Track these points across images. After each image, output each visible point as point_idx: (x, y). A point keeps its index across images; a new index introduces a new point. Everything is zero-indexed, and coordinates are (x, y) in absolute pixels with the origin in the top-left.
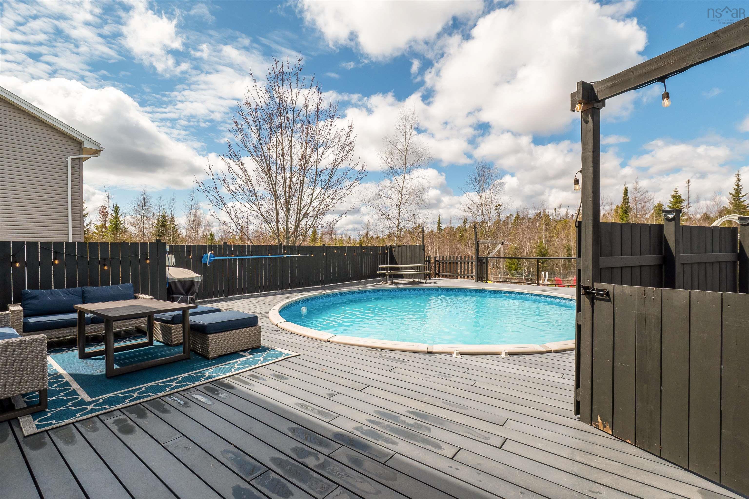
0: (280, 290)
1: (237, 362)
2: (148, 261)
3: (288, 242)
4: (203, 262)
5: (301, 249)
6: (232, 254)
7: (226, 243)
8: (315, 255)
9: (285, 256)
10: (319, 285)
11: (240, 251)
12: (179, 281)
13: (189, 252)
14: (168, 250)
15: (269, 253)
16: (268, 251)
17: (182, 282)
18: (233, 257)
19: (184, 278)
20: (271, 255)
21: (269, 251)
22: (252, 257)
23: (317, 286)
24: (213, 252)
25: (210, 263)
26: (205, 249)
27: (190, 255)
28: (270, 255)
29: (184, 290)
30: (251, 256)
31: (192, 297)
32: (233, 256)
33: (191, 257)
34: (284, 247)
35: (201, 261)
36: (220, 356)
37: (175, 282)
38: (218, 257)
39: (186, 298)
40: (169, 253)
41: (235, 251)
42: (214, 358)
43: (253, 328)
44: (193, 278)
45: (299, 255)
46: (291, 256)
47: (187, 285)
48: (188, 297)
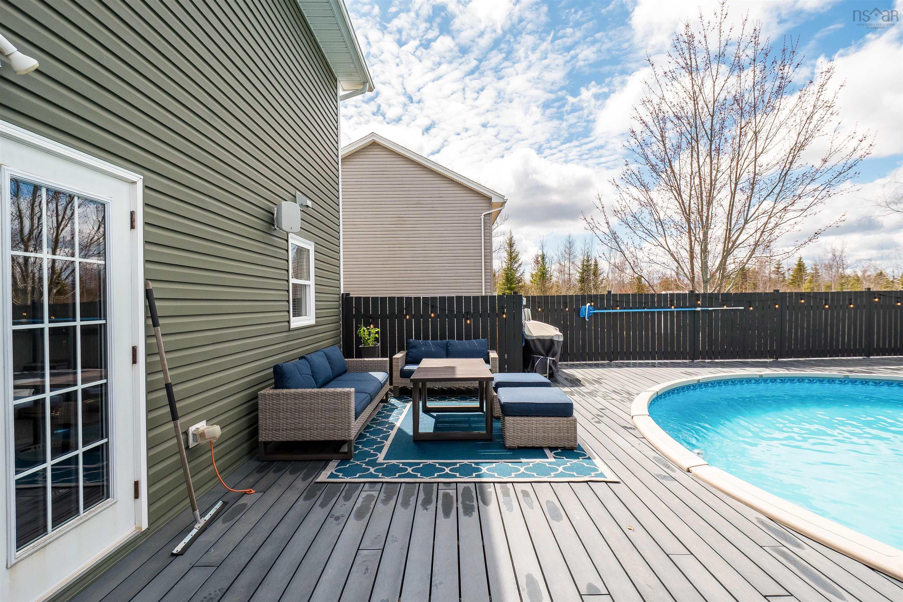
0: (689, 359)
1: (528, 463)
2: (504, 316)
3: (705, 288)
4: (581, 316)
5: (727, 298)
6: (617, 306)
7: (609, 292)
8: (756, 308)
9: (699, 309)
10: (766, 358)
11: (628, 303)
12: (538, 339)
13: (565, 304)
14: (524, 302)
15: (671, 305)
16: (670, 301)
17: (542, 341)
18: (618, 310)
19: (542, 336)
20: (675, 308)
21: (672, 301)
22: (646, 310)
23: (760, 358)
24: (593, 304)
25: (588, 317)
26: (583, 299)
27: (566, 307)
28: (673, 307)
29: (544, 349)
30: (644, 308)
31: (554, 359)
32: (618, 308)
33: (567, 309)
34: (698, 295)
35: (579, 315)
36: (519, 448)
37: (533, 340)
38: (599, 309)
39: (546, 360)
40: (526, 306)
41: (621, 302)
42: (511, 449)
43: (565, 419)
44: (552, 336)
45: (725, 307)
46: (708, 310)
47: (547, 345)
48: (549, 358)
